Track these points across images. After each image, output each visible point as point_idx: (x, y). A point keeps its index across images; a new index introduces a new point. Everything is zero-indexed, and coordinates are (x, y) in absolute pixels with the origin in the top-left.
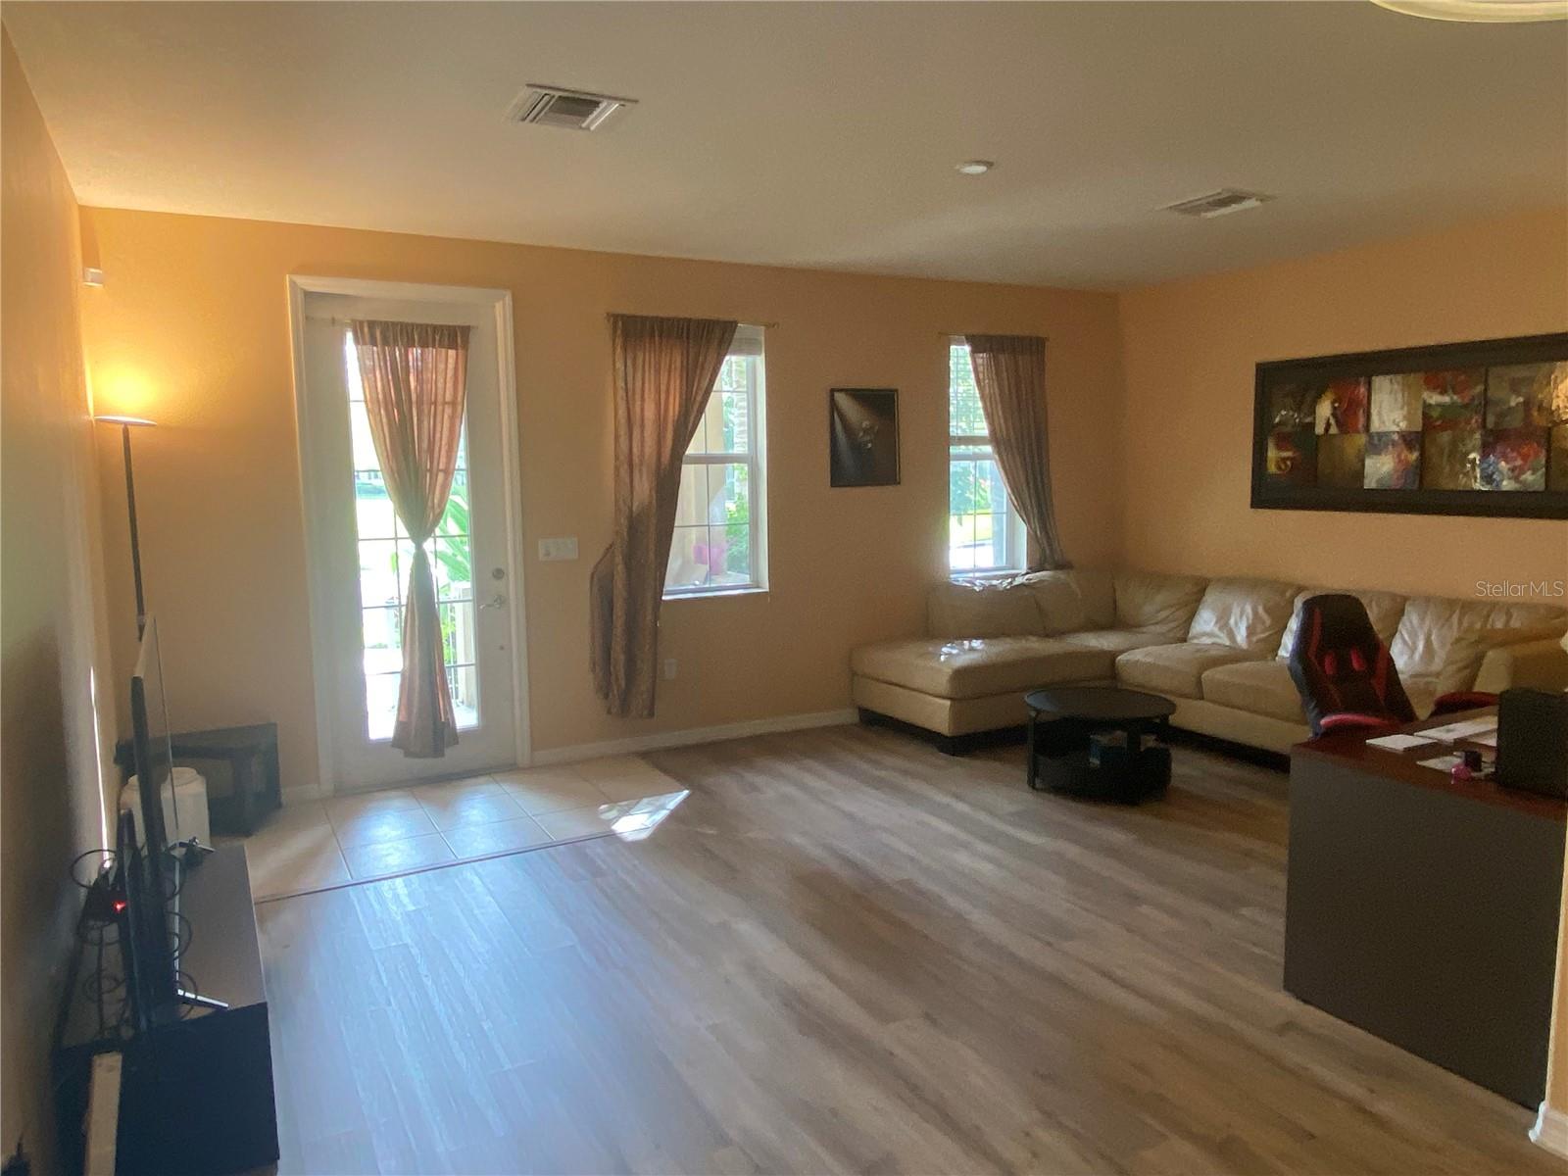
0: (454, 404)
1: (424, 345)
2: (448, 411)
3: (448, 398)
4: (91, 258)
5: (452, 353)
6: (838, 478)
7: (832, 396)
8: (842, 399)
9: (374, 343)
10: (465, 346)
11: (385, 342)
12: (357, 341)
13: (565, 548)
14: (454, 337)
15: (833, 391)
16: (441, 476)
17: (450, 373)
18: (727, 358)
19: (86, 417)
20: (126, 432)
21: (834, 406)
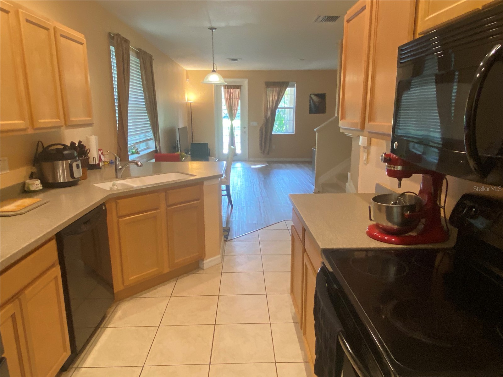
0: (238, 98)
1: (234, 89)
2: (237, 100)
3: (237, 97)
4: (187, 78)
5: (238, 90)
6: (311, 112)
7: (310, 96)
8: (313, 96)
9: (226, 89)
10: (240, 89)
11: (228, 89)
12: (224, 88)
13: (255, 124)
14: (239, 87)
15: (310, 94)
16: (236, 111)
17: (238, 93)
18: (287, 88)
19: (185, 101)
20: (191, 104)
21: (311, 97)
